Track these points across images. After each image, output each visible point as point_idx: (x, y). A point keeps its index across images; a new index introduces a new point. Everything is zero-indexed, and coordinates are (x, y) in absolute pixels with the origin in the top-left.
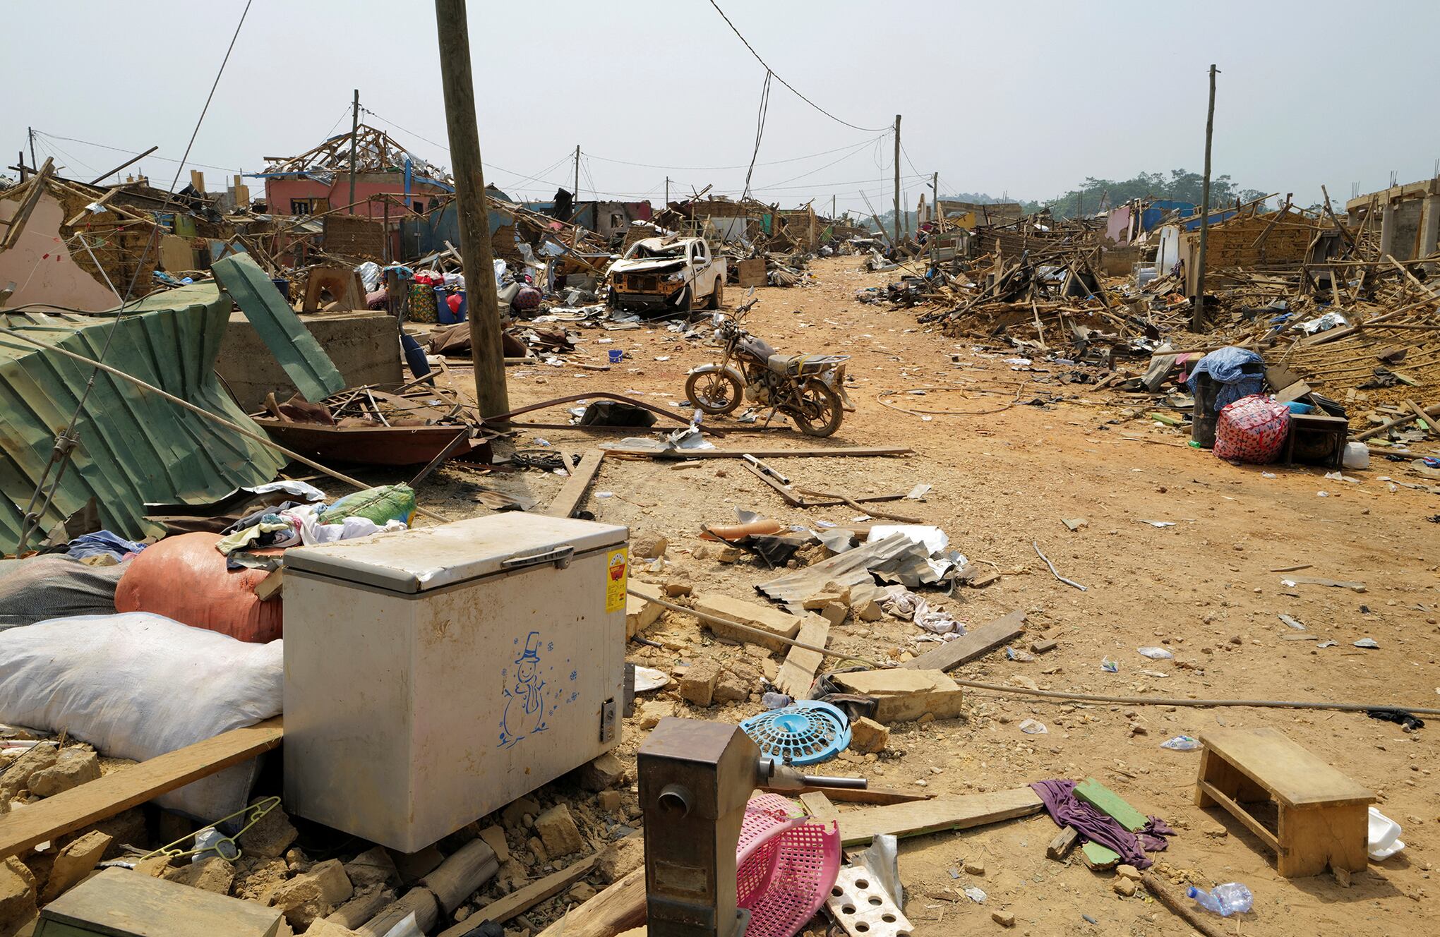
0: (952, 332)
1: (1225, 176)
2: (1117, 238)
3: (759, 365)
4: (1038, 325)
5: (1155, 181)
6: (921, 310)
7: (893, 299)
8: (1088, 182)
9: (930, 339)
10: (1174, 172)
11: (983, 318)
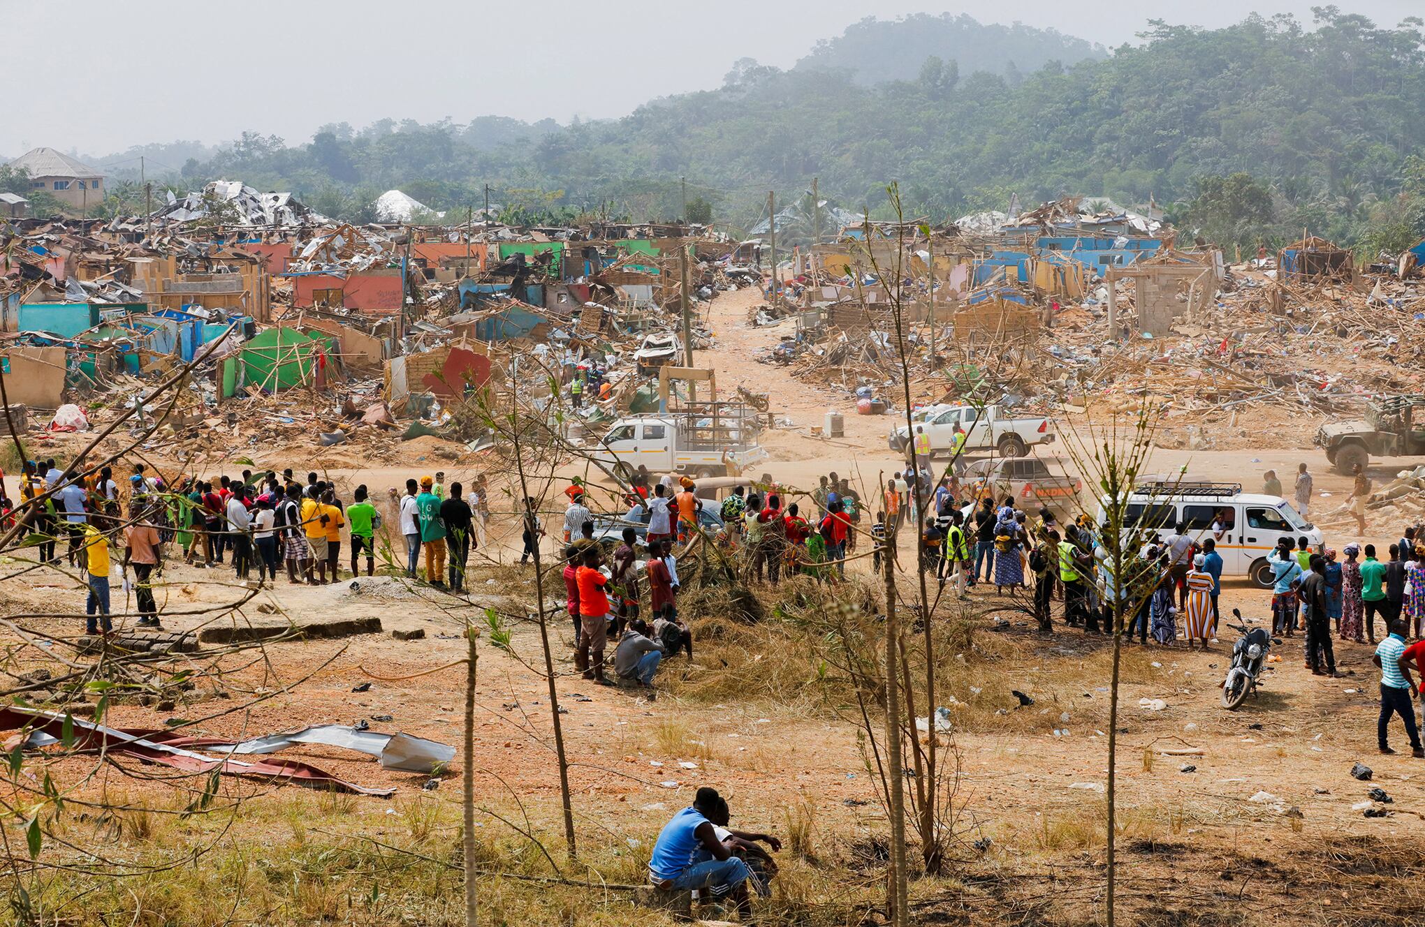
0: (805, 380)
1: (1412, 19)
2: (958, 290)
3: (748, 396)
4: (844, 377)
5: (1283, 28)
6: (792, 368)
7: (777, 360)
8: (1153, 28)
9: (796, 384)
10: (1317, 10)
11: (820, 374)
